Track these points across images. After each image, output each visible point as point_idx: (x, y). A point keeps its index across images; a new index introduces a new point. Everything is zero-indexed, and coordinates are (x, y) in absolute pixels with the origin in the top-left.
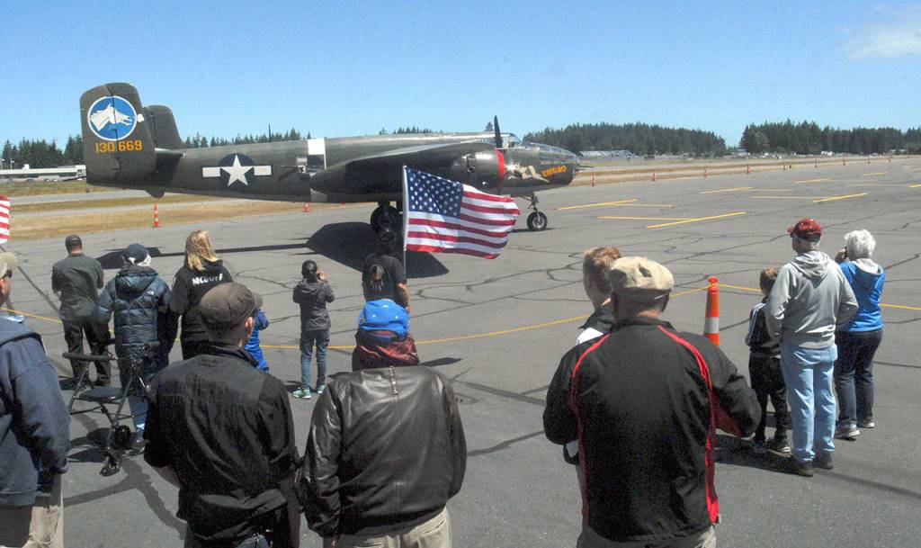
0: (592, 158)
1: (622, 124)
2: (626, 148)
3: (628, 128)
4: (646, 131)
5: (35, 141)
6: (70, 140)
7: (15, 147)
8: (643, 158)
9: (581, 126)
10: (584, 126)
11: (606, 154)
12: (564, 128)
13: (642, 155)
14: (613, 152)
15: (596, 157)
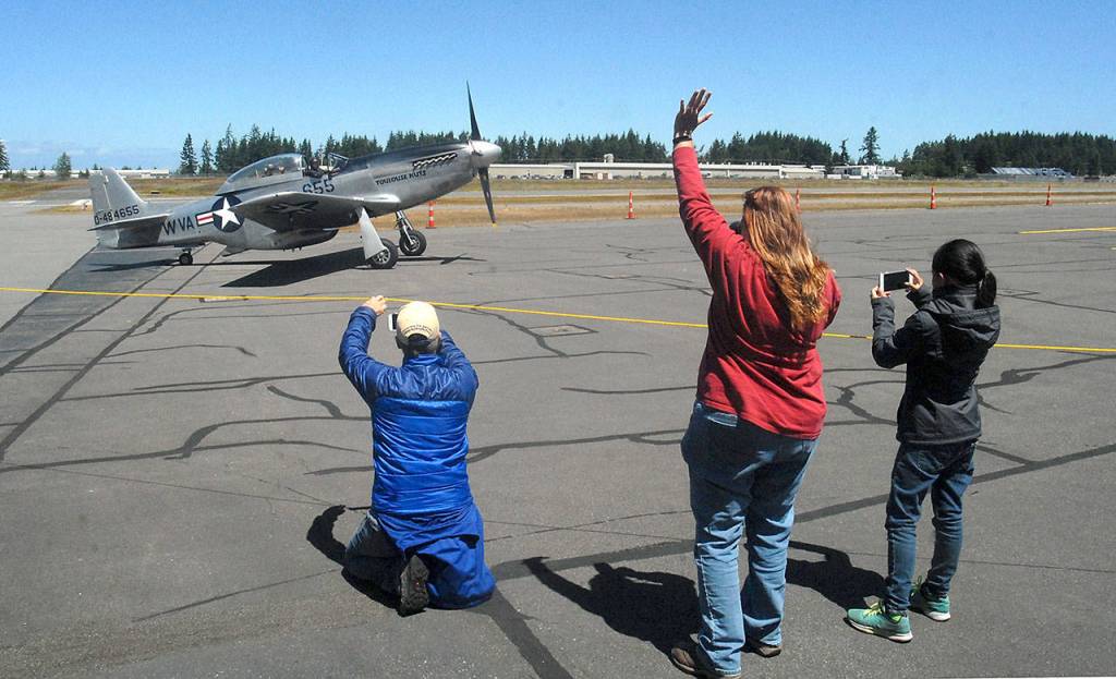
0: (1007, 177)
1: (1053, 134)
2: (1058, 165)
3: (1062, 140)
4: (1089, 144)
5: (357, 137)
6: (392, 137)
7: (338, 144)
8: (1082, 178)
9: (995, 134)
10: (999, 135)
11: (1028, 171)
12: (972, 136)
13: (1080, 175)
14: (1040, 170)
15: (1015, 176)
